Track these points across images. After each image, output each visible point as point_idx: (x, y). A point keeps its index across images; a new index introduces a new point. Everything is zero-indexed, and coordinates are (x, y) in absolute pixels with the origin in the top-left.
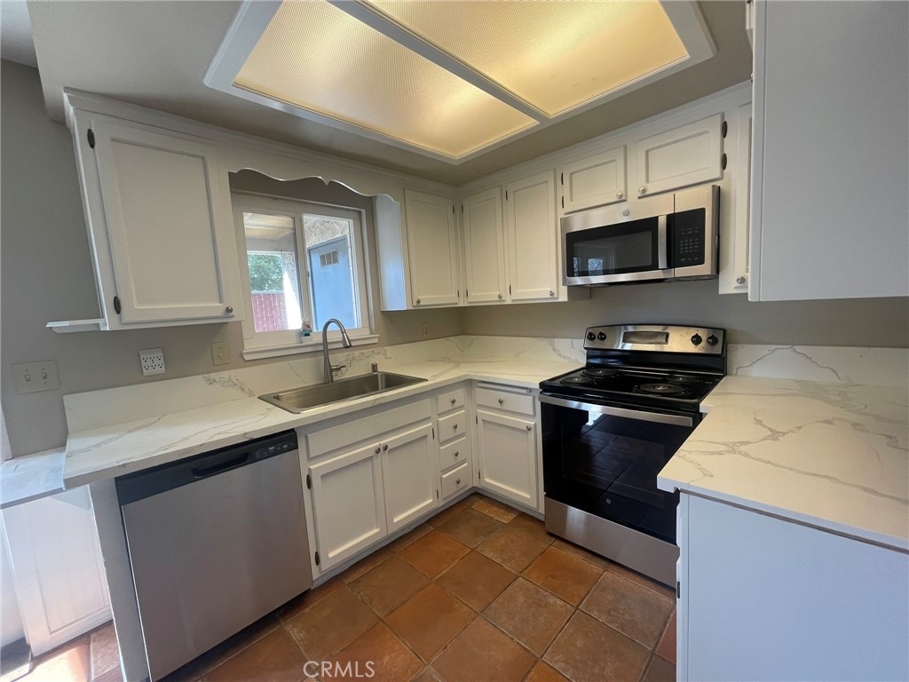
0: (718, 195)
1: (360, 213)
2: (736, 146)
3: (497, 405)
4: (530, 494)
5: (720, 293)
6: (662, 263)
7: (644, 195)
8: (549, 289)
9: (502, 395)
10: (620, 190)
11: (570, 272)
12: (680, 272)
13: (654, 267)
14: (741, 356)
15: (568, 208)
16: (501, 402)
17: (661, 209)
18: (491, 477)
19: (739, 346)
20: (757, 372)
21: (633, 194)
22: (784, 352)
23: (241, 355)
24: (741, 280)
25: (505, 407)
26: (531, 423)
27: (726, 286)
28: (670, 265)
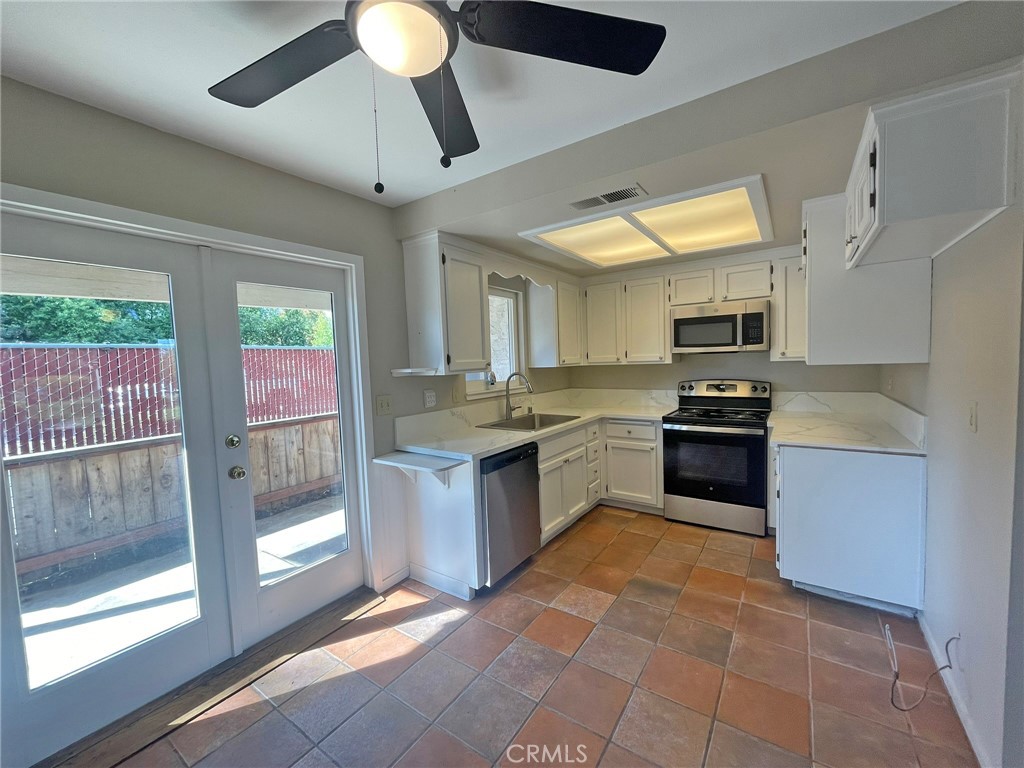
0: (769, 305)
1: (517, 294)
2: (778, 278)
3: (626, 435)
4: (651, 495)
5: (772, 360)
6: (739, 340)
7: (725, 300)
8: (659, 355)
9: (630, 428)
10: (710, 295)
11: (677, 344)
12: (749, 347)
13: (734, 343)
14: (778, 399)
15: (673, 302)
16: (629, 432)
17: (738, 310)
18: (616, 489)
19: (779, 393)
20: (788, 408)
21: (719, 299)
22: (802, 396)
23: (466, 396)
24: (783, 354)
25: (632, 436)
26: (653, 445)
27: (775, 356)
28: (745, 343)
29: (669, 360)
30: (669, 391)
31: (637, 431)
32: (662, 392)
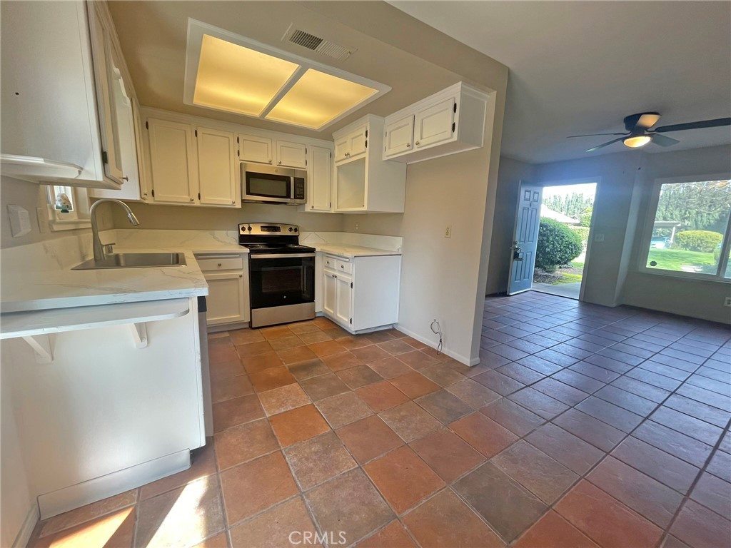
0: (306, 174)
2: (309, 157)
3: (216, 268)
4: (239, 314)
5: (305, 211)
6: (292, 196)
7: (280, 165)
8: (229, 200)
9: (217, 260)
10: (270, 158)
11: (248, 192)
12: (297, 201)
13: (289, 197)
14: (301, 236)
15: (242, 157)
16: (219, 265)
20: (306, 242)
21: (276, 163)
22: (312, 234)
24: (313, 207)
25: (221, 268)
26: (241, 273)
27: (308, 209)
28: (295, 198)
29: (239, 205)
30: (229, 232)
31: (226, 263)
32: (224, 232)
